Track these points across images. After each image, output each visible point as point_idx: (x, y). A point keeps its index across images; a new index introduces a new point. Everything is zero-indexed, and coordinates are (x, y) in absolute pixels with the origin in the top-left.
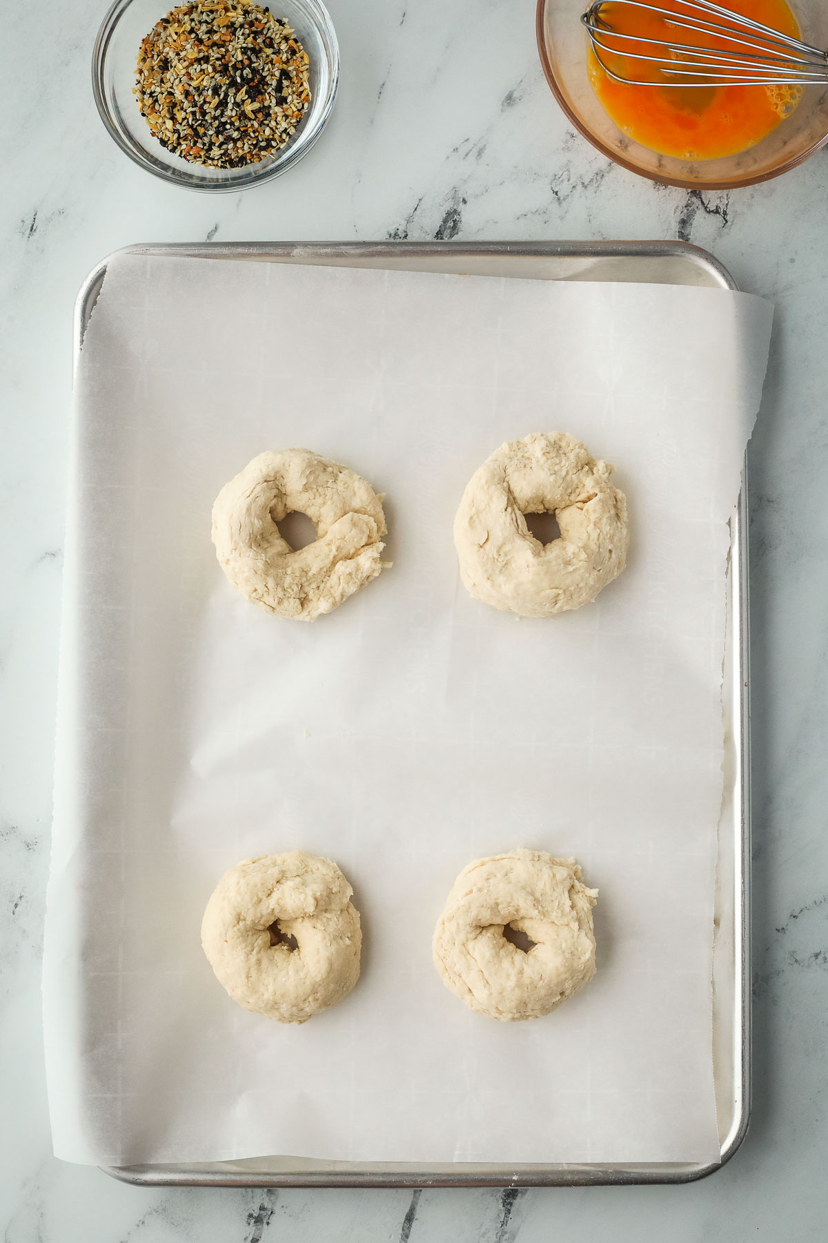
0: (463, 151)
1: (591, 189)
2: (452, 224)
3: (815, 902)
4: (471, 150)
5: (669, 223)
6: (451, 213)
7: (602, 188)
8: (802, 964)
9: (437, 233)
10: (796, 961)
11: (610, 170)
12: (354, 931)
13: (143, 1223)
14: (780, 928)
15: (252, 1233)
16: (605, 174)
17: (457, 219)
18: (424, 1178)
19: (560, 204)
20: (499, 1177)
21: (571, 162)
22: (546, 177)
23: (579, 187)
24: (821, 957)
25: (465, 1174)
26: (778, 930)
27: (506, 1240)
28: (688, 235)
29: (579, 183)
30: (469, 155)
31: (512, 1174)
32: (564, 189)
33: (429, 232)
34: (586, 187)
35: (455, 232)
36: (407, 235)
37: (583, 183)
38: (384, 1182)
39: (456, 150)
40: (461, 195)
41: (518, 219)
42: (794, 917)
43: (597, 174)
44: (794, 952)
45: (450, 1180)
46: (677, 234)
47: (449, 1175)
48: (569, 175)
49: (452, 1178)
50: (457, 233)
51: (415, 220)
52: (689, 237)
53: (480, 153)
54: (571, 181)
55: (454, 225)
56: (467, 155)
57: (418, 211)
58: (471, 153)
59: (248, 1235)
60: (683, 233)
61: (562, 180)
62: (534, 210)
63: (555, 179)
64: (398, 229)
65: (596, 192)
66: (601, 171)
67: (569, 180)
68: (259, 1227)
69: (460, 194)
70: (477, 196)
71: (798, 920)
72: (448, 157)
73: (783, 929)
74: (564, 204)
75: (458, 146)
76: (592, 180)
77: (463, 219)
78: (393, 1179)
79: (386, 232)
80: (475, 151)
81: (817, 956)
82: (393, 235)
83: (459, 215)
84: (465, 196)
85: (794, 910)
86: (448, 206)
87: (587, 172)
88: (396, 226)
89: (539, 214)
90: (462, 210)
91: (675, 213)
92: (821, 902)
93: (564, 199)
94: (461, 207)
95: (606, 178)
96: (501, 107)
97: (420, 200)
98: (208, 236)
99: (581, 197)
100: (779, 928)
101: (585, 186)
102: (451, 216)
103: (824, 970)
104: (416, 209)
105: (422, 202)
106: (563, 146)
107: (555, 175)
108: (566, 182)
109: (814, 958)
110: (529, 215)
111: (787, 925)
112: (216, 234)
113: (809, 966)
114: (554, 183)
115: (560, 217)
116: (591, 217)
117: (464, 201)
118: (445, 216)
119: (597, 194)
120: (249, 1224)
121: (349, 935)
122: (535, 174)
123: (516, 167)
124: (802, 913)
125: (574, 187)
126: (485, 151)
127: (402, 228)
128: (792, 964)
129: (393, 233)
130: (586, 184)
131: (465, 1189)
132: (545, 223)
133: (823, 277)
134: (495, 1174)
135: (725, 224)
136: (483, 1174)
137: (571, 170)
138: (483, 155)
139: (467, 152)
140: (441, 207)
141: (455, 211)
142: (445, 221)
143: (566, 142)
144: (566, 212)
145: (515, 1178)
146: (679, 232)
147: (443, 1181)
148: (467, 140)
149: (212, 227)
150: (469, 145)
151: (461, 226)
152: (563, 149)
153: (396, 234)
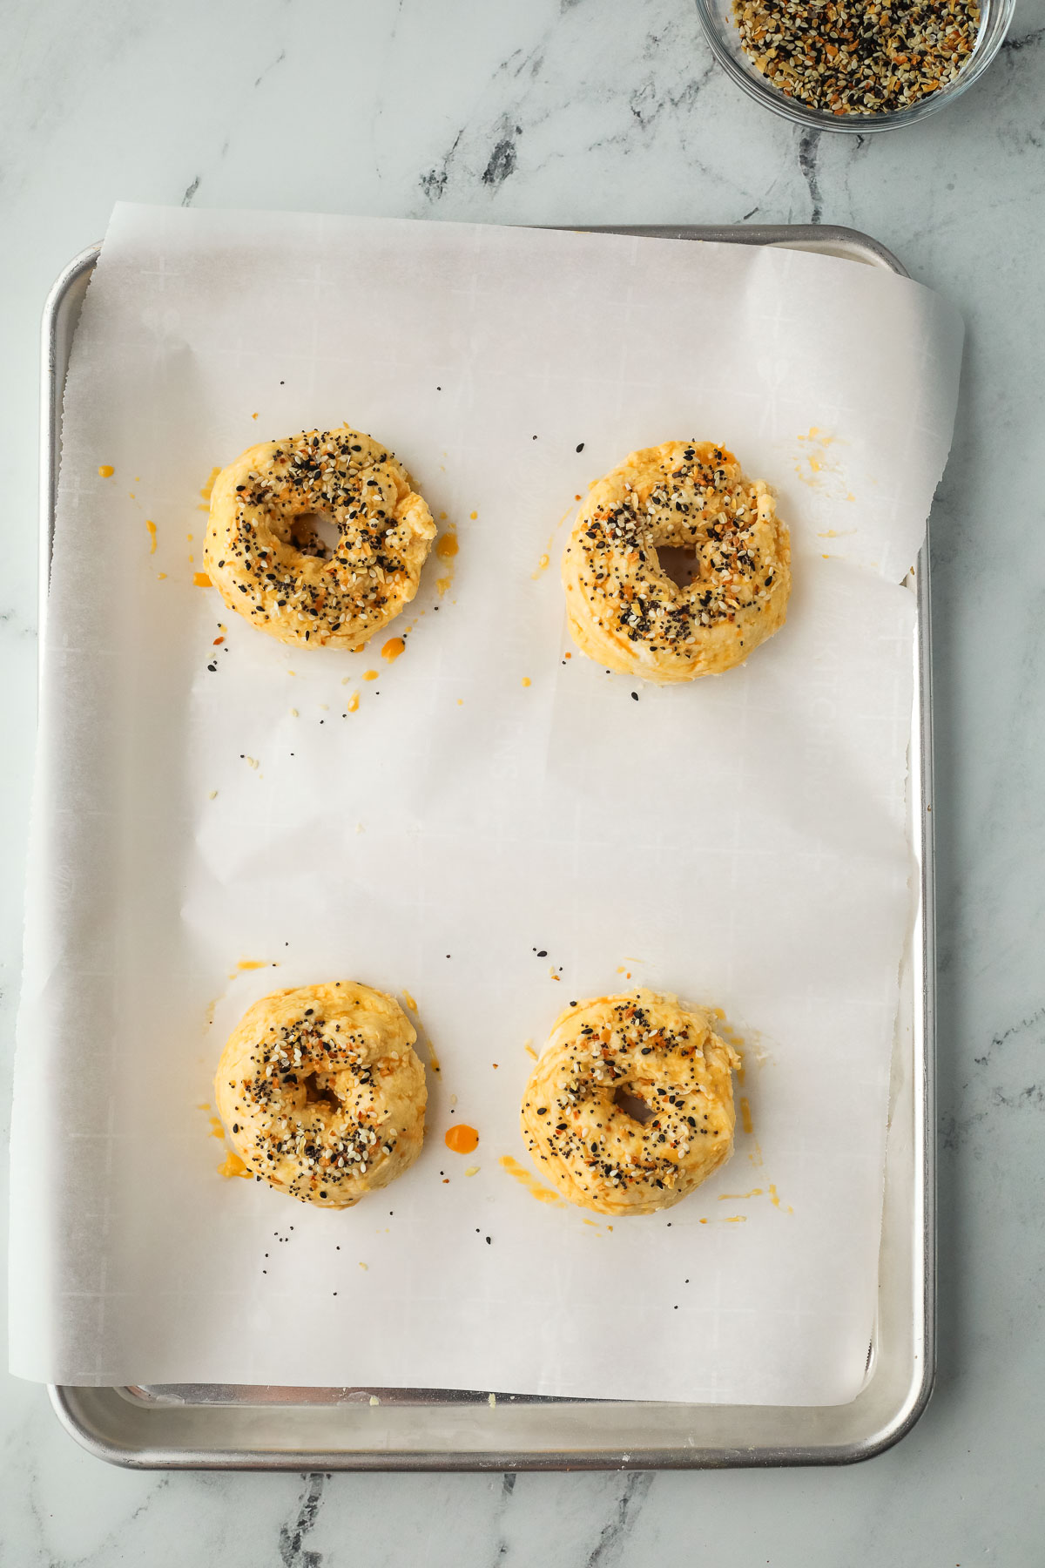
0: (513, 66)
1: (683, 107)
2: (504, 161)
3: (1024, 1022)
4: (524, 64)
5: (787, 146)
6: (503, 146)
7: (698, 105)
8: (1011, 1104)
9: (485, 174)
10: (1003, 1100)
11: (706, 81)
12: (418, 1089)
13: (166, 1483)
14: (980, 1058)
15: (309, 1490)
16: (701, 87)
17: (511, 154)
18: (504, 1460)
19: (643, 127)
20: (605, 1457)
21: (655, 73)
22: (624, 94)
23: (668, 106)
24: (1035, 1093)
25: (559, 1454)
26: (978, 1061)
27: (641, 1482)
28: (813, 160)
29: (667, 99)
30: (523, 71)
31: (621, 1453)
32: (648, 109)
33: (474, 172)
34: (676, 105)
35: (509, 171)
36: (446, 178)
37: (672, 100)
38: (453, 1464)
39: (504, 65)
40: (514, 123)
41: (590, 149)
42: (998, 1043)
43: (690, 87)
44: (999, 1088)
45: (540, 1462)
46: (799, 159)
47: (540, 1454)
48: (654, 90)
49: (543, 1458)
50: (512, 172)
51: (455, 158)
52: (814, 162)
53: (536, 68)
54: (656, 98)
55: (507, 162)
56: (519, 71)
57: (460, 146)
58: (523, 69)
59: (303, 1493)
60: (806, 158)
61: (645, 98)
62: (610, 138)
63: (636, 96)
64: (434, 171)
65: (689, 111)
66: (695, 82)
67: (654, 97)
68: (318, 1481)
69: (513, 121)
70: (534, 124)
71: (1003, 1046)
72: (495, 75)
73: (984, 1059)
74: (649, 128)
75: (507, 60)
76: (683, 96)
77: (518, 154)
78: (465, 1460)
79: (419, 176)
80: (529, 65)
81: (1030, 1092)
82: (427, 179)
83: (513, 148)
84: (519, 124)
85: (997, 1033)
86: (498, 138)
87: (677, 84)
88: (432, 167)
89: (617, 142)
90: (517, 142)
91: (794, 132)
92: (1032, 1021)
93: (649, 122)
94: (515, 139)
95: (702, 92)
96: (560, 7)
97: (461, 132)
98: (187, 193)
99: (670, 117)
100: (978, 1058)
101: (675, 103)
102: (503, 150)
103: (1041, 1109)
104: (456, 144)
105: (464, 134)
106: (644, 53)
107: (636, 91)
108: (650, 100)
109: (1026, 1095)
110: (605, 144)
111: (989, 1054)
112: (198, 189)
113: (1020, 1106)
114: (634, 102)
115: (644, 145)
116: (685, 143)
117: (519, 131)
118: (494, 150)
119: (692, 112)
120: (305, 1478)
121: (411, 1094)
122: (609, 91)
123: (583, 83)
124: (1008, 1037)
125: (661, 105)
126: (543, 66)
127: (439, 170)
128: (998, 1105)
129: (427, 176)
130: (676, 100)
131: (560, 1473)
132: (626, 153)
133: (992, 206)
134: (600, 1453)
135: (860, 144)
136: (583, 1453)
137: (655, 84)
138: (540, 70)
139: (519, 67)
140: (489, 140)
141: (508, 145)
142: (495, 157)
143: (648, 48)
144: (653, 138)
145: (626, 1459)
146: (801, 156)
147: (532, 1463)
148: (518, 52)
149: (191, 182)
150: (522, 57)
151: (517, 163)
152: (644, 57)
153: (432, 178)
